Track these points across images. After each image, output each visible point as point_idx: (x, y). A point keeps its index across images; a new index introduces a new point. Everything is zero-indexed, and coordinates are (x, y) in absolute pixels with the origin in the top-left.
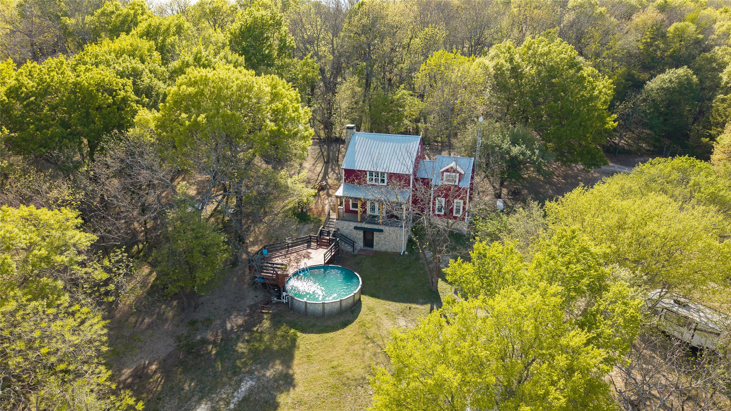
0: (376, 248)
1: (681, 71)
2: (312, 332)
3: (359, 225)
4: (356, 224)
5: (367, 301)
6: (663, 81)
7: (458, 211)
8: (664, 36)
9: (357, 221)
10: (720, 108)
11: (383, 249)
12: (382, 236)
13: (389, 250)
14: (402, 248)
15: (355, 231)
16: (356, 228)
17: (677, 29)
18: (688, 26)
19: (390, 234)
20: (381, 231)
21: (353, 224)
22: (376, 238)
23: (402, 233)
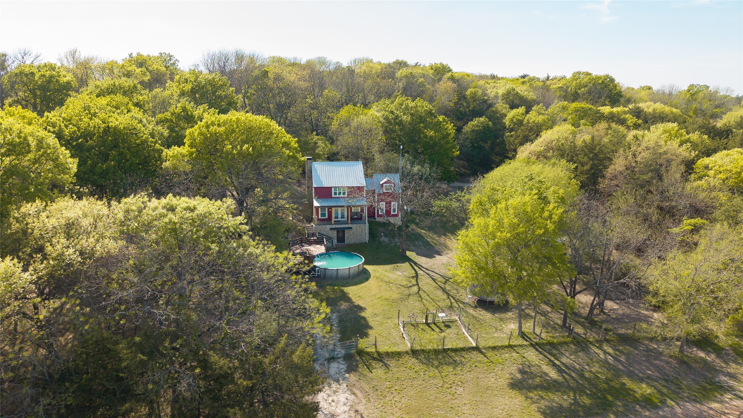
0: (347, 242)
1: (482, 119)
2: (349, 286)
3: (334, 226)
4: (331, 226)
5: (368, 267)
6: (473, 126)
7: (394, 211)
8: (465, 97)
9: (332, 224)
10: (511, 140)
11: (352, 242)
12: (351, 232)
13: (357, 242)
14: (366, 238)
15: (330, 232)
16: (331, 229)
17: (471, 92)
18: (478, 91)
19: (357, 229)
20: (351, 228)
21: (329, 227)
22: (346, 235)
23: (366, 227)
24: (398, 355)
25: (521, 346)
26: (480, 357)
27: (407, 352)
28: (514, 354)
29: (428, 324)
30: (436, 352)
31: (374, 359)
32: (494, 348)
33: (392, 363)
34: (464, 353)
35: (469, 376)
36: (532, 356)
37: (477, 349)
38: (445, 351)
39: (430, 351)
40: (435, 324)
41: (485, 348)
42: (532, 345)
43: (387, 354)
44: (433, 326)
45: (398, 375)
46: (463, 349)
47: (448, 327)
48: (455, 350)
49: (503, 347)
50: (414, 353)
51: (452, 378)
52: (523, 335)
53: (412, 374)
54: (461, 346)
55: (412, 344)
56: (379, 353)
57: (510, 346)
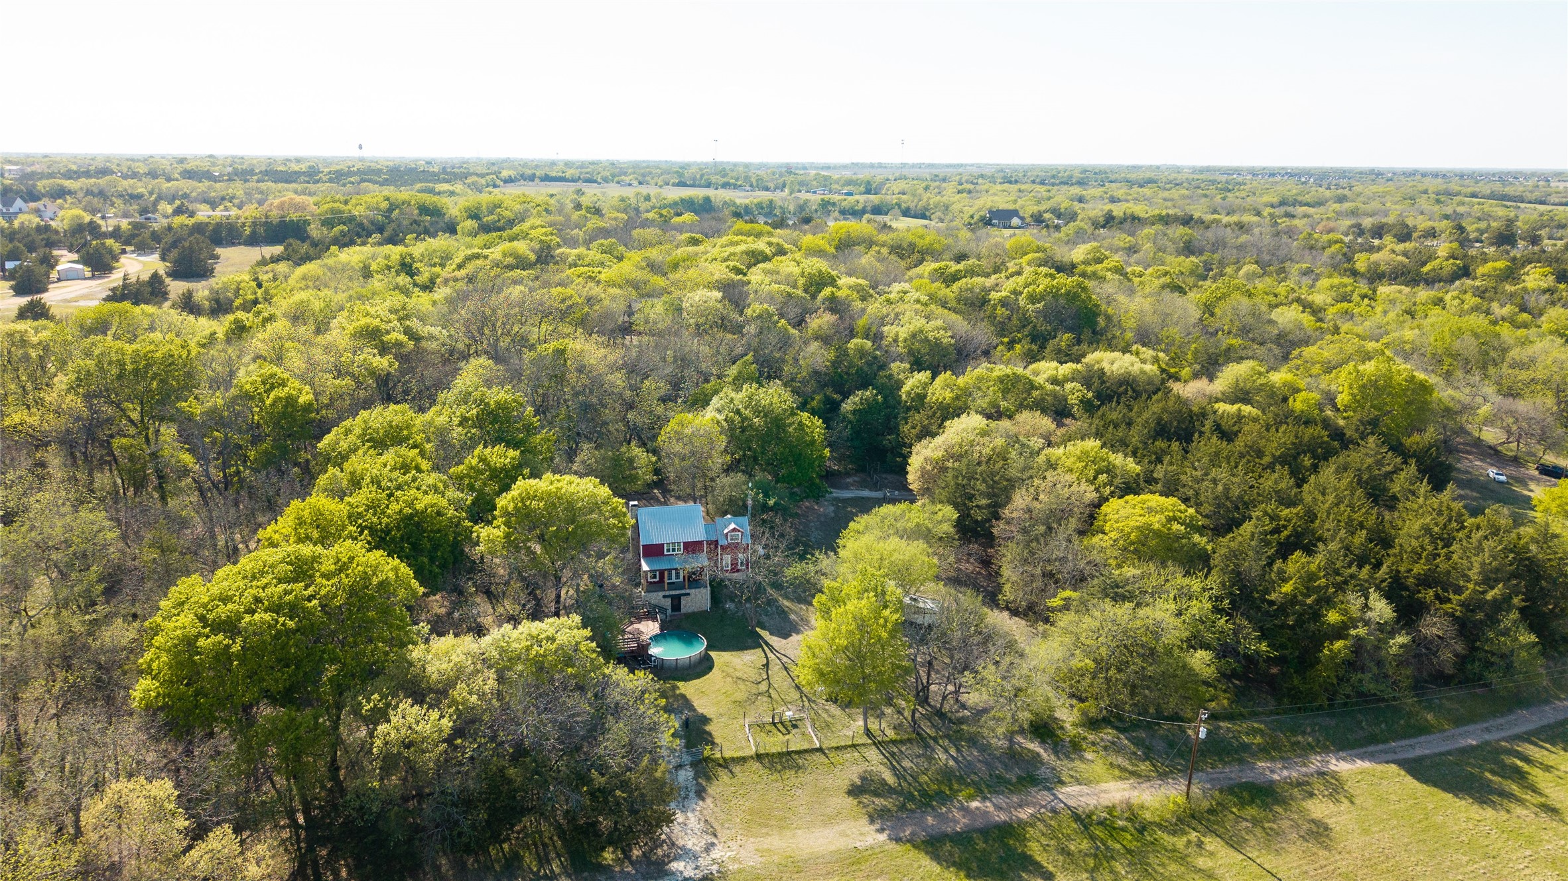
0: (684, 610)
1: (867, 393)
3: (667, 593)
4: (664, 593)
5: (712, 654)
6: (855, 403)
7: (742, 565)
8: (846, 354)
9: (665, 590)
10: (905, 430)
11: (690, 611)
12: (689, 598)
13: (695, 611)
14: (708, 608)
15: (663, 601)
16: (664, 597)
17: (856, 345)
18: (866, 344)
19: (696, 595)
20: (686, 595)
21: (661, 594)
22: (683, 602)
23: (707, 592)
24: (743, 760)
25: (864, 745)
26: (822, 759)
27: (752, 757)
28: (856, 754)
29: (774, 724)
30: (781, 755)
31: (720, 765)
32: (837, 748)
33: (736, 769)
34: (807, 756)
35: (809, 778)
36: (873, 754)
37: (820, 750)
38: (789, 753)
39: (773, 755)
40: (782, 723)
41: (829, 749)
42: (874, 744)
43: (733, 759)
44: (779, 726)
45: (743, 780)
46: (806, 751)
47: (795, 726)
48: (798, 752)
49: (845, 747)
50: (759, 757)
51: (793, 780)
52: (868, 733)
53: (756, 778)
54: (806, 746)
55: (757, 747)
56: (725, 759)
57: (854, 746)
